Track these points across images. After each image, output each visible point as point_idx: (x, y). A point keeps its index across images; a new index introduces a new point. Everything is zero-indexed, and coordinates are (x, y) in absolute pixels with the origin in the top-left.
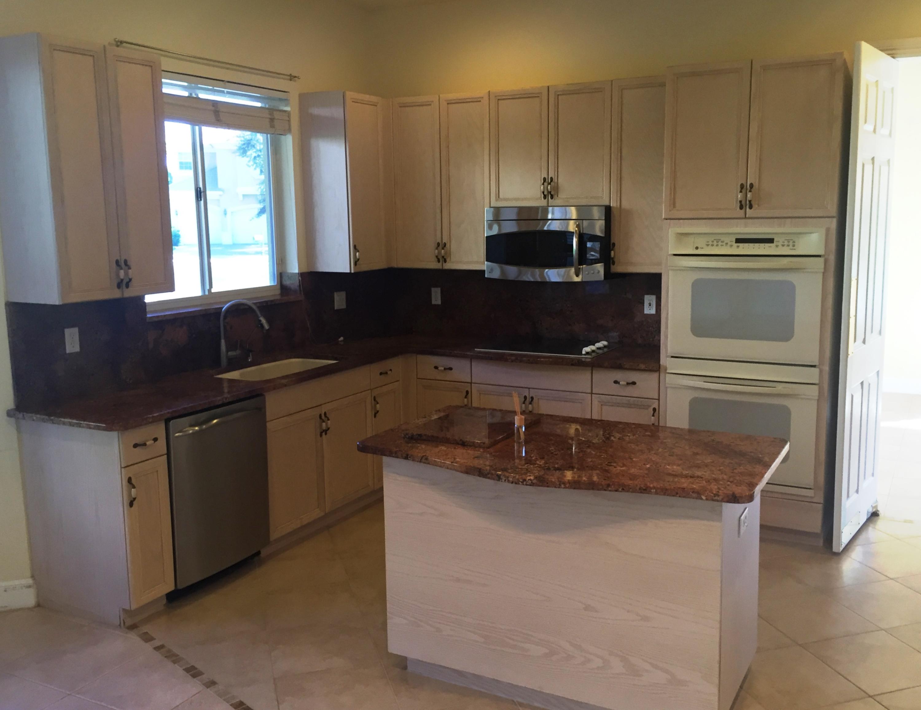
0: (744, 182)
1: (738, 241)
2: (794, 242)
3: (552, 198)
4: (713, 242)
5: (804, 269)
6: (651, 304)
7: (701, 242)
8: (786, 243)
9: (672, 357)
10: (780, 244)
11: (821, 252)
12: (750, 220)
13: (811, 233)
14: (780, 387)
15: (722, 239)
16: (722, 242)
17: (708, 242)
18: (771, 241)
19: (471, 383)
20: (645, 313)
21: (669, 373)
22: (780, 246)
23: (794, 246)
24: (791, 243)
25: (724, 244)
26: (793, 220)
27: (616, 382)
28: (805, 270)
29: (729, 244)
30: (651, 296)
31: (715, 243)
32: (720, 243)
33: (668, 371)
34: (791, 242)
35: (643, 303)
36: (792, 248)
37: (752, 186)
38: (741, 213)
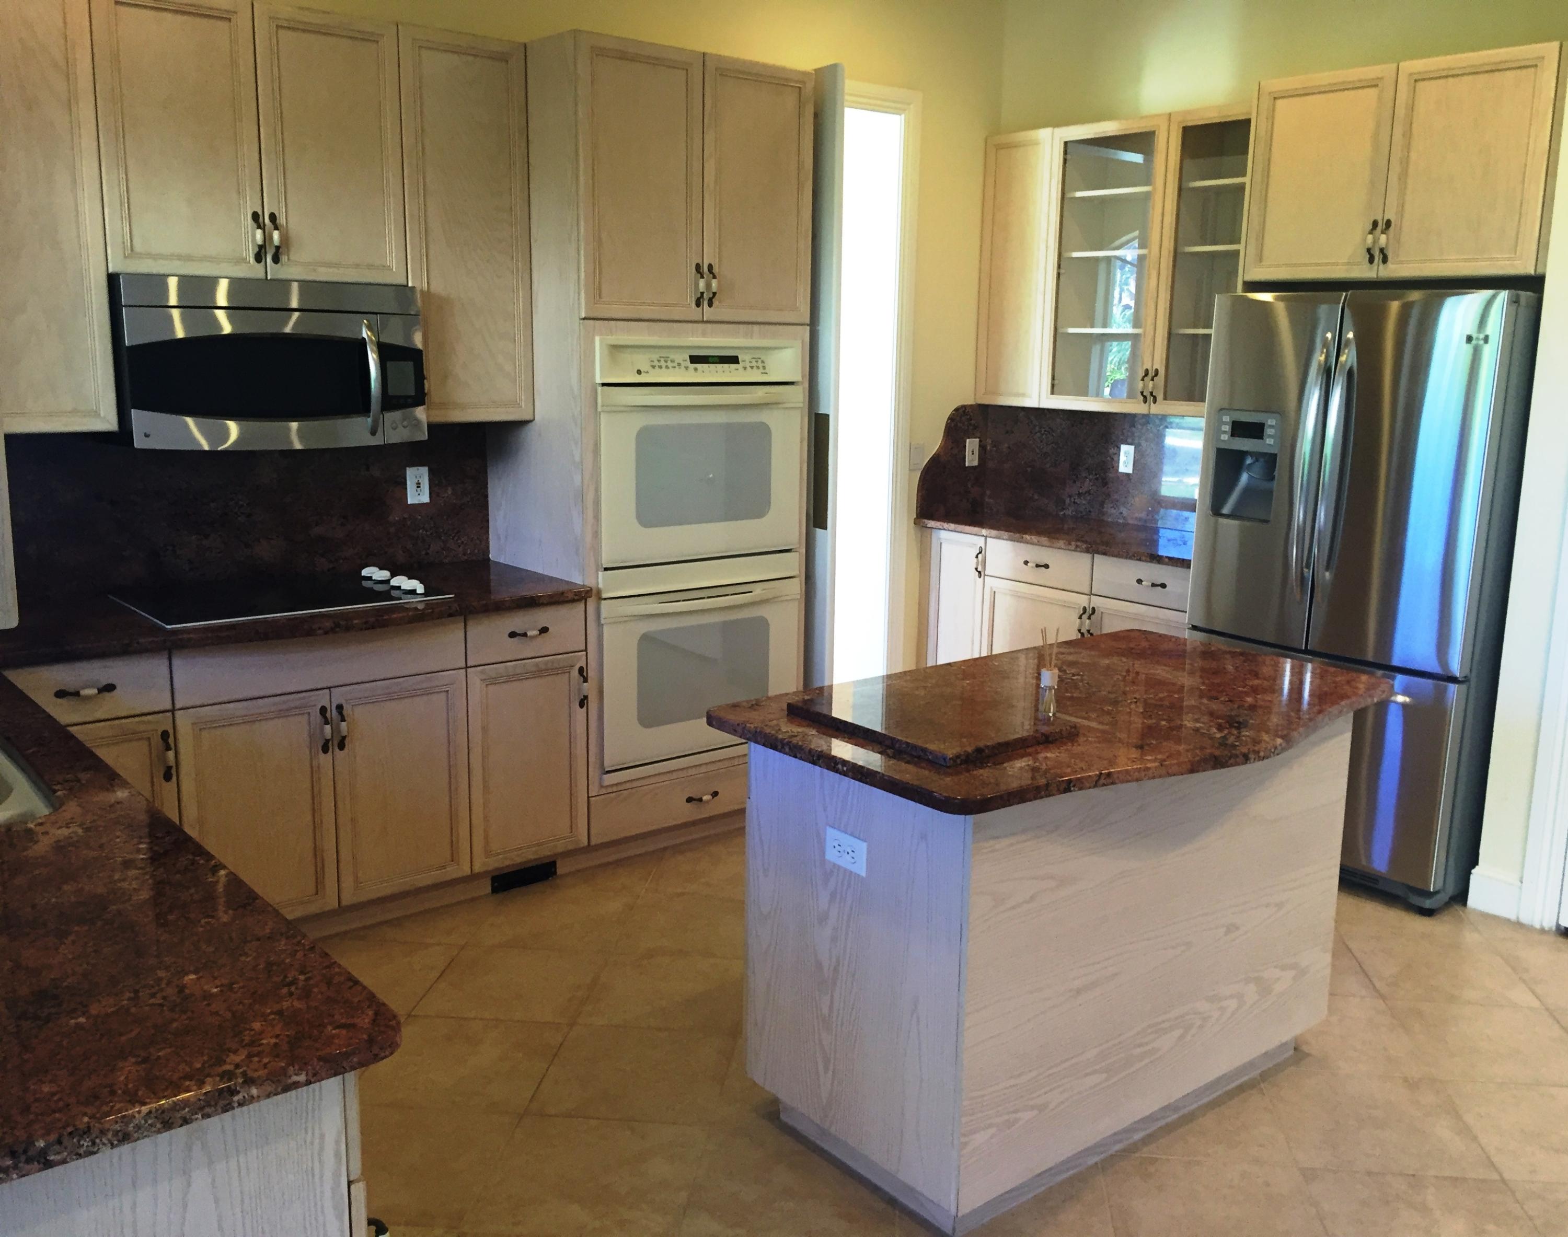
0: (700, 262)
1: (695, 359)
2: (763, 362)
3: (276, 260)
4: (659, 361)
5: (779, 403)
6: (419, 484)
7: (642, 360)
8: (754, 364)
9: (606, 569)
10: (748, 365)
11: (796, 377)
12: (709, 325)
13: (781, 348)
14: (758, 590)
15: (672, 357)
16: (672, 361)
17: (652, 361)
18: (734, 360)
19: (173, 711)
20: (410, 501)
21: (605, 599)
22: (749, 368)
23: (764, 368)
24: (760, 365)
25: (675, 364)
26: (762, 326)
27: (513, 635)
28: (780, 406)
29: (683, 364)
30: (420, 468)
31: (663, 363)
32: (669, 364)
33: (604, 596)
34: (760, 361)
35: (405, 484)
36: (763, 371)
37: (710, 267)
38: (695, 313)
